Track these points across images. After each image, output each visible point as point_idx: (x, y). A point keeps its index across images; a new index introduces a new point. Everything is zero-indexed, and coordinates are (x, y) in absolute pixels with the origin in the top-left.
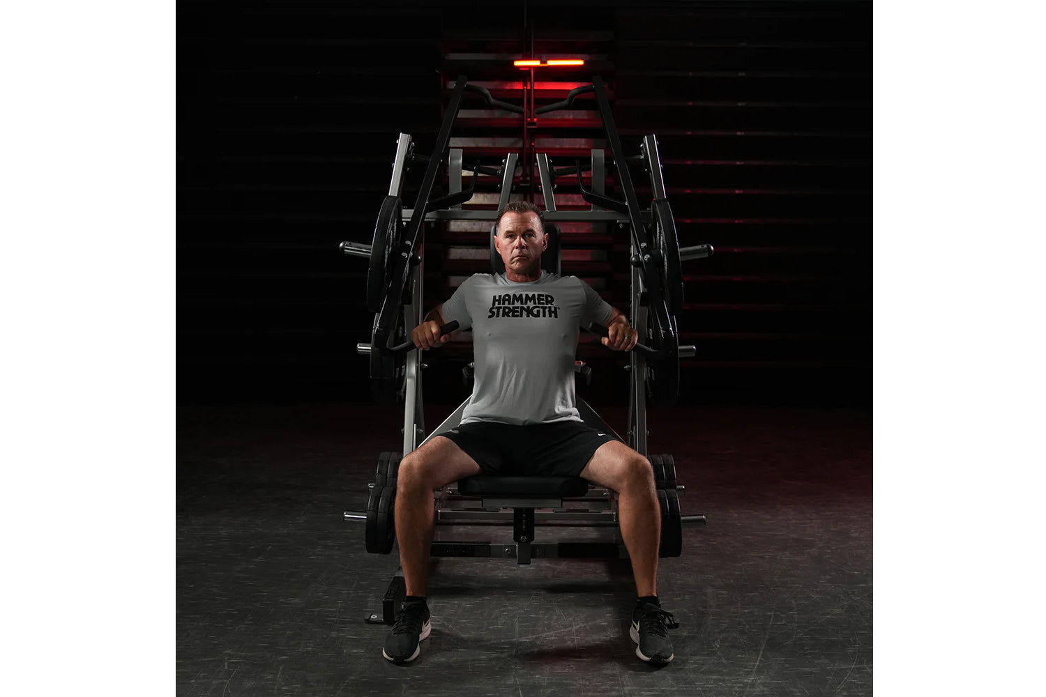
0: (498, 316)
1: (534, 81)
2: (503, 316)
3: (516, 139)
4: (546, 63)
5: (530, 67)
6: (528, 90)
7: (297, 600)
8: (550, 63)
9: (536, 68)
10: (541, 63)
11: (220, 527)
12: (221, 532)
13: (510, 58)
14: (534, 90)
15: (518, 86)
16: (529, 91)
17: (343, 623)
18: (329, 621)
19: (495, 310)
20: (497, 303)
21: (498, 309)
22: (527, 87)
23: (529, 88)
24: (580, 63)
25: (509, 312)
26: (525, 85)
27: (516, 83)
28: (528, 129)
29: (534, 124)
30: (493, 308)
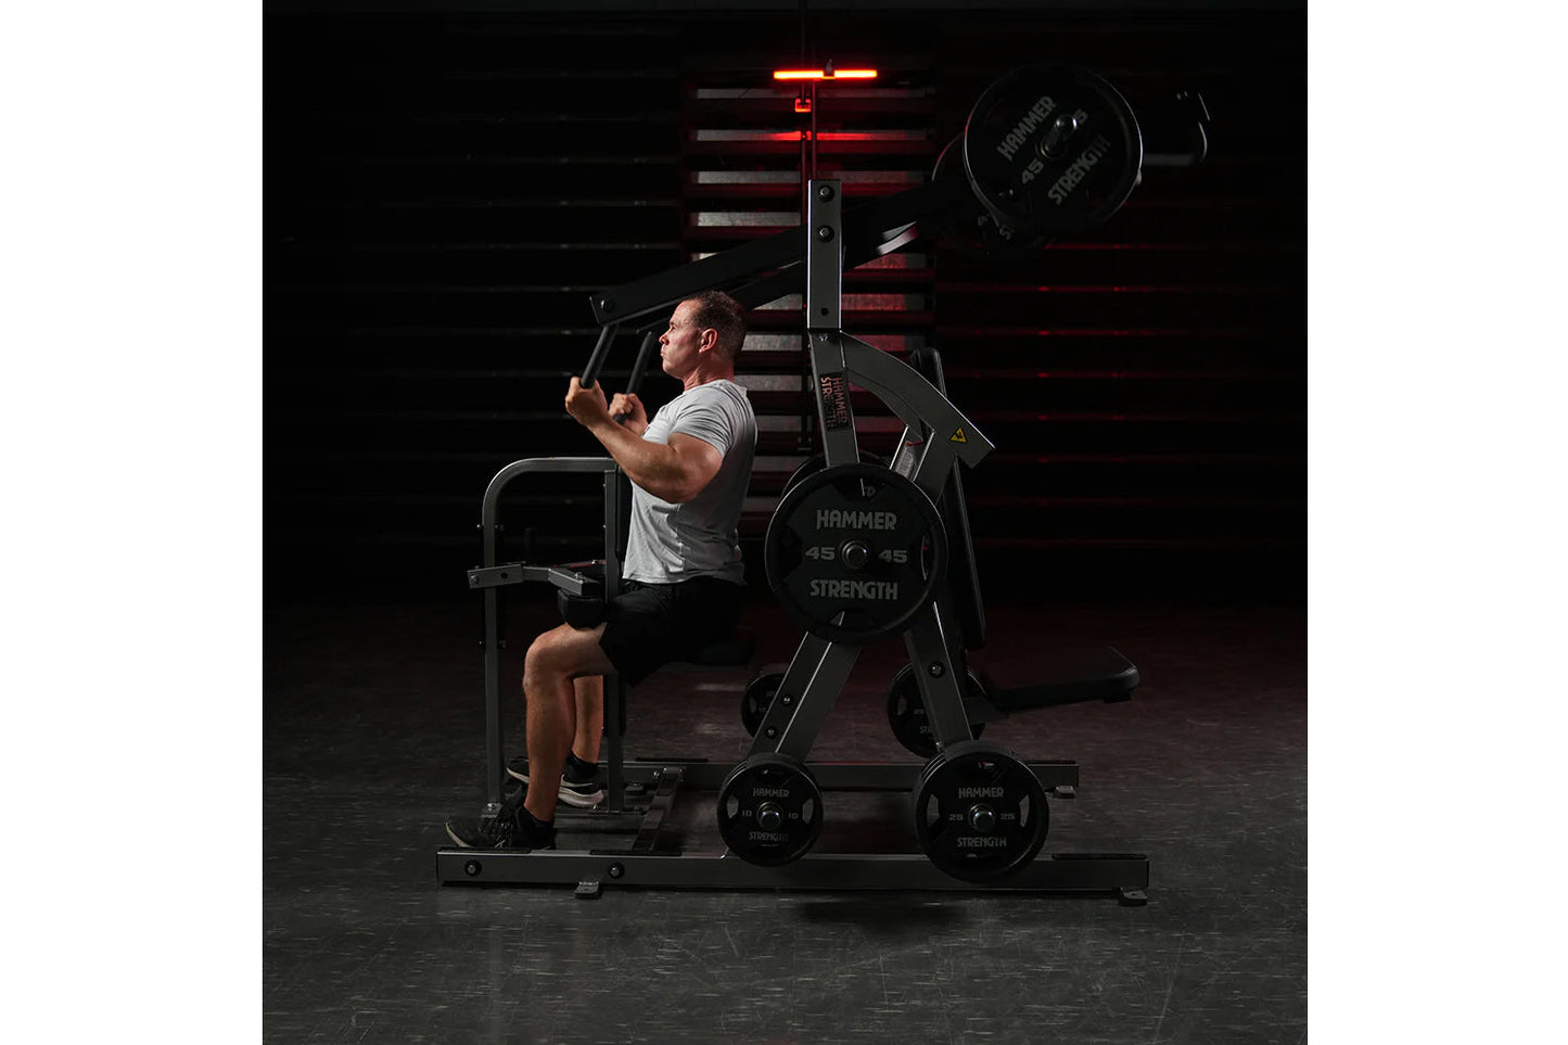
4: (832, 75)
8: (840, 74)
9: (816, 82)
10: (826, 75)
24: (872, 74)
26: (803, 133)
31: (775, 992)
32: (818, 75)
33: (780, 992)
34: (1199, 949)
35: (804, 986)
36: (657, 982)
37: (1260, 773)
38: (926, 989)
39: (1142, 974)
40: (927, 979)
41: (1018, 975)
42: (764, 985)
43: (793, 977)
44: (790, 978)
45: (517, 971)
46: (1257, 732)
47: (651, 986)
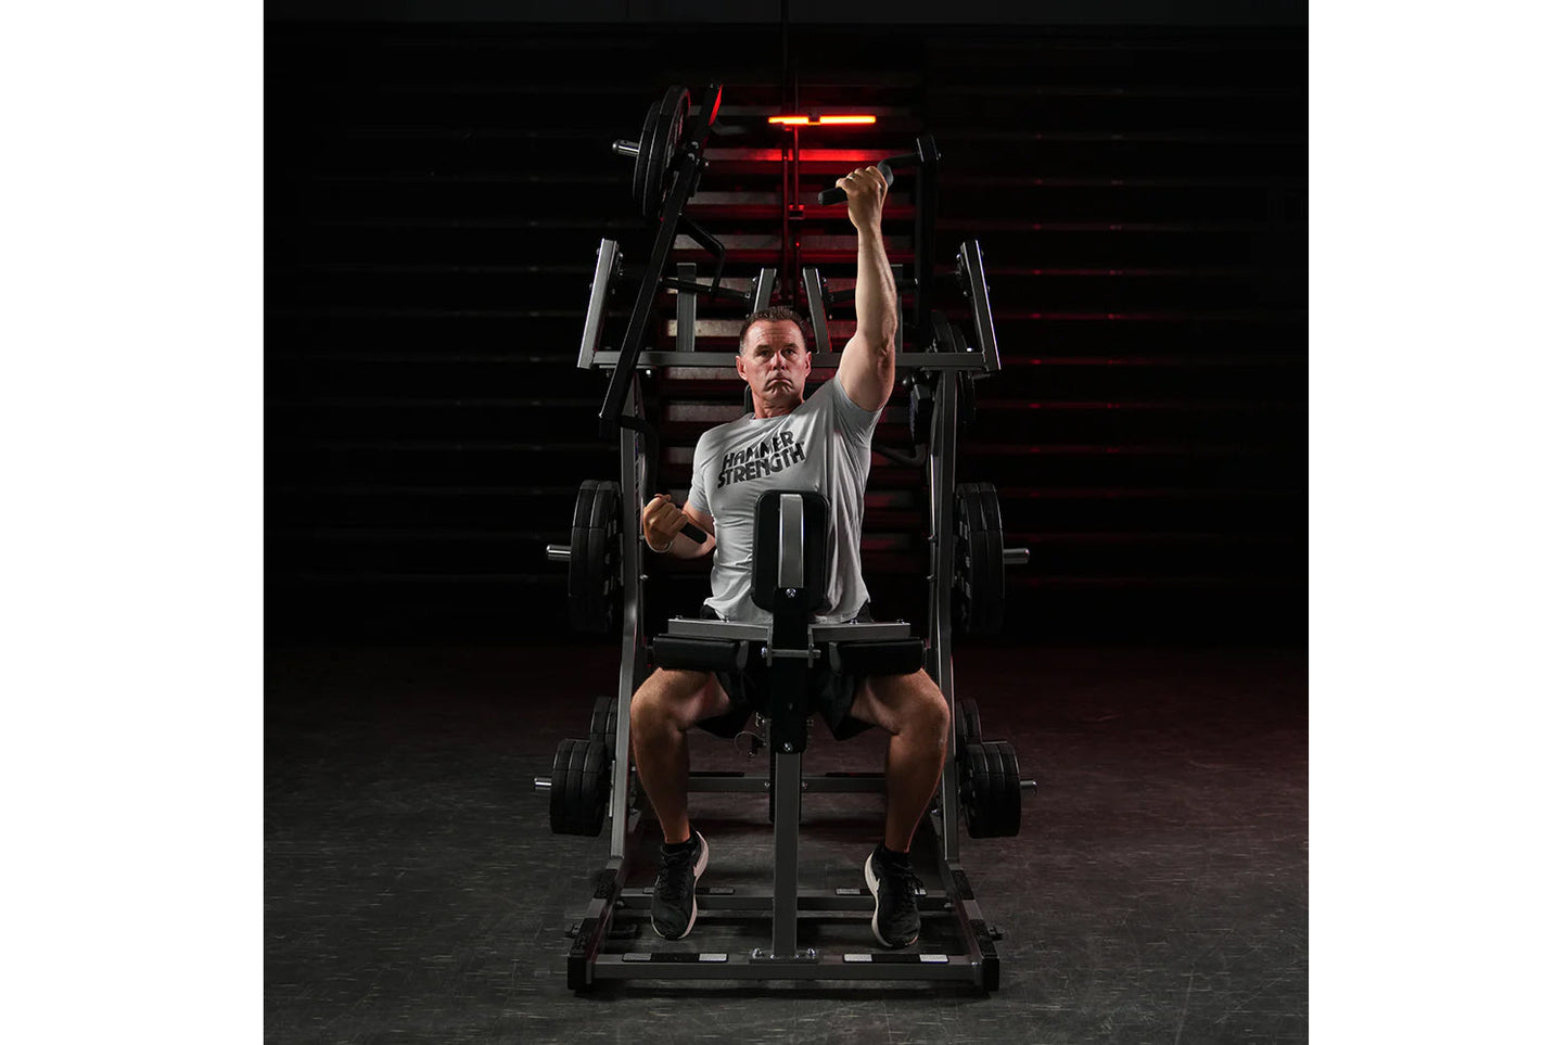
0: (729, 483)
1: (799, 148)
2: (736, 481)
3: (770, 237)
4: (818, 120)
5: (792, 127)
6: (789, 162)
7: (446, 958)
8: (825, 120)
9: (802, 128)
10: (811, 120)
11: (322, 842)
12: (324, 850)
13: (763, 114)
14: (800, 162)
15: (775, 156)
16: (791, 164)
17: (521, 993)
18: (499, 991)
19: (725, 476)
20: (728, 464)
21: (729, 472)
22: (787, 156)
23: (791, 158)
24: (871, 120)
25: (742, 474)
26: (785, 154)
27: (771, 150)
28: (790, 222)
29: (799, 213)
30: (723, 473)
31: (777, 1033)
32: (804, 121)
33: (781, 1033)
34: (1209, 989)
35: (806, 1027)
36: (652, 1025)
37: (1266, 814)
38: (932, 1028)
39: (1151, 1013)
40: (932, 1020)
41: (1024, 1014)
42: (765, 1026)
43: (794, 1018)
44: (790, 1019)
45: (507, 1015)
46: (1262, 774)
47: (648, 1028)
